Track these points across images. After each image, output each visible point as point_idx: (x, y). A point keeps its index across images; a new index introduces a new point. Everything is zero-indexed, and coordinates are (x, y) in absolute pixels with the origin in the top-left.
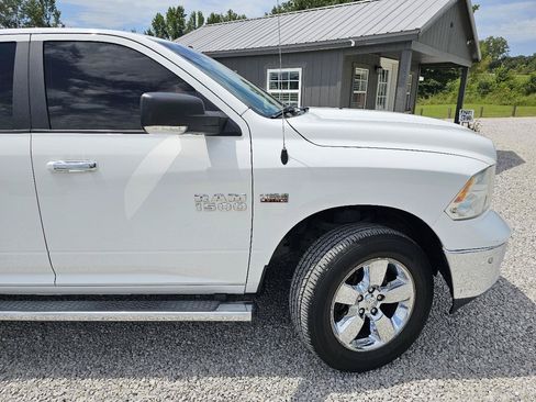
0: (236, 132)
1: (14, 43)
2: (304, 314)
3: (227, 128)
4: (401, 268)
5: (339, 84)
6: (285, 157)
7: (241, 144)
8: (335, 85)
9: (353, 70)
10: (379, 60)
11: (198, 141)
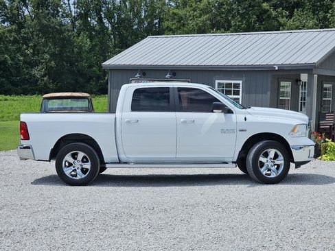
0: (232, 112)
1: (169, 88)
2: (251, 162)
3: (230, 112)
4: (279, 153)
5: (269, 93)
6: (245, 119)
7: (233, 116)
8: (266, 93)
9: (279, 84)
10: (299, 76)
11: (222, 115)
